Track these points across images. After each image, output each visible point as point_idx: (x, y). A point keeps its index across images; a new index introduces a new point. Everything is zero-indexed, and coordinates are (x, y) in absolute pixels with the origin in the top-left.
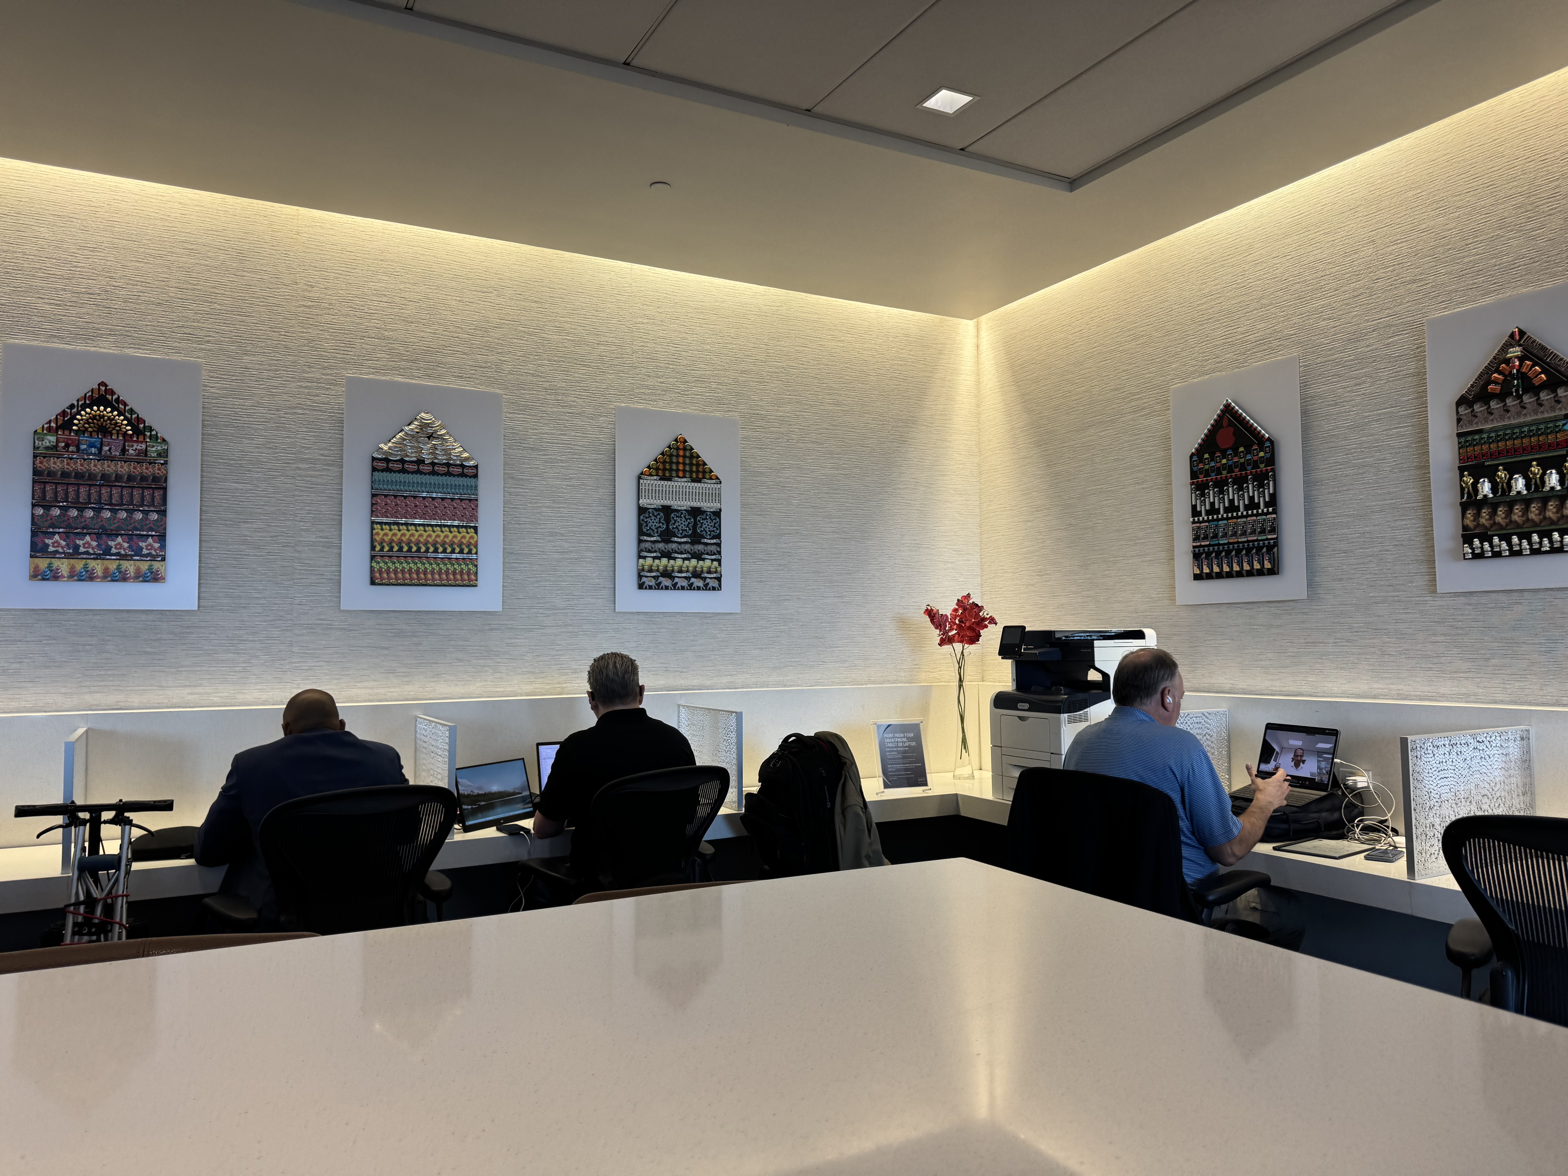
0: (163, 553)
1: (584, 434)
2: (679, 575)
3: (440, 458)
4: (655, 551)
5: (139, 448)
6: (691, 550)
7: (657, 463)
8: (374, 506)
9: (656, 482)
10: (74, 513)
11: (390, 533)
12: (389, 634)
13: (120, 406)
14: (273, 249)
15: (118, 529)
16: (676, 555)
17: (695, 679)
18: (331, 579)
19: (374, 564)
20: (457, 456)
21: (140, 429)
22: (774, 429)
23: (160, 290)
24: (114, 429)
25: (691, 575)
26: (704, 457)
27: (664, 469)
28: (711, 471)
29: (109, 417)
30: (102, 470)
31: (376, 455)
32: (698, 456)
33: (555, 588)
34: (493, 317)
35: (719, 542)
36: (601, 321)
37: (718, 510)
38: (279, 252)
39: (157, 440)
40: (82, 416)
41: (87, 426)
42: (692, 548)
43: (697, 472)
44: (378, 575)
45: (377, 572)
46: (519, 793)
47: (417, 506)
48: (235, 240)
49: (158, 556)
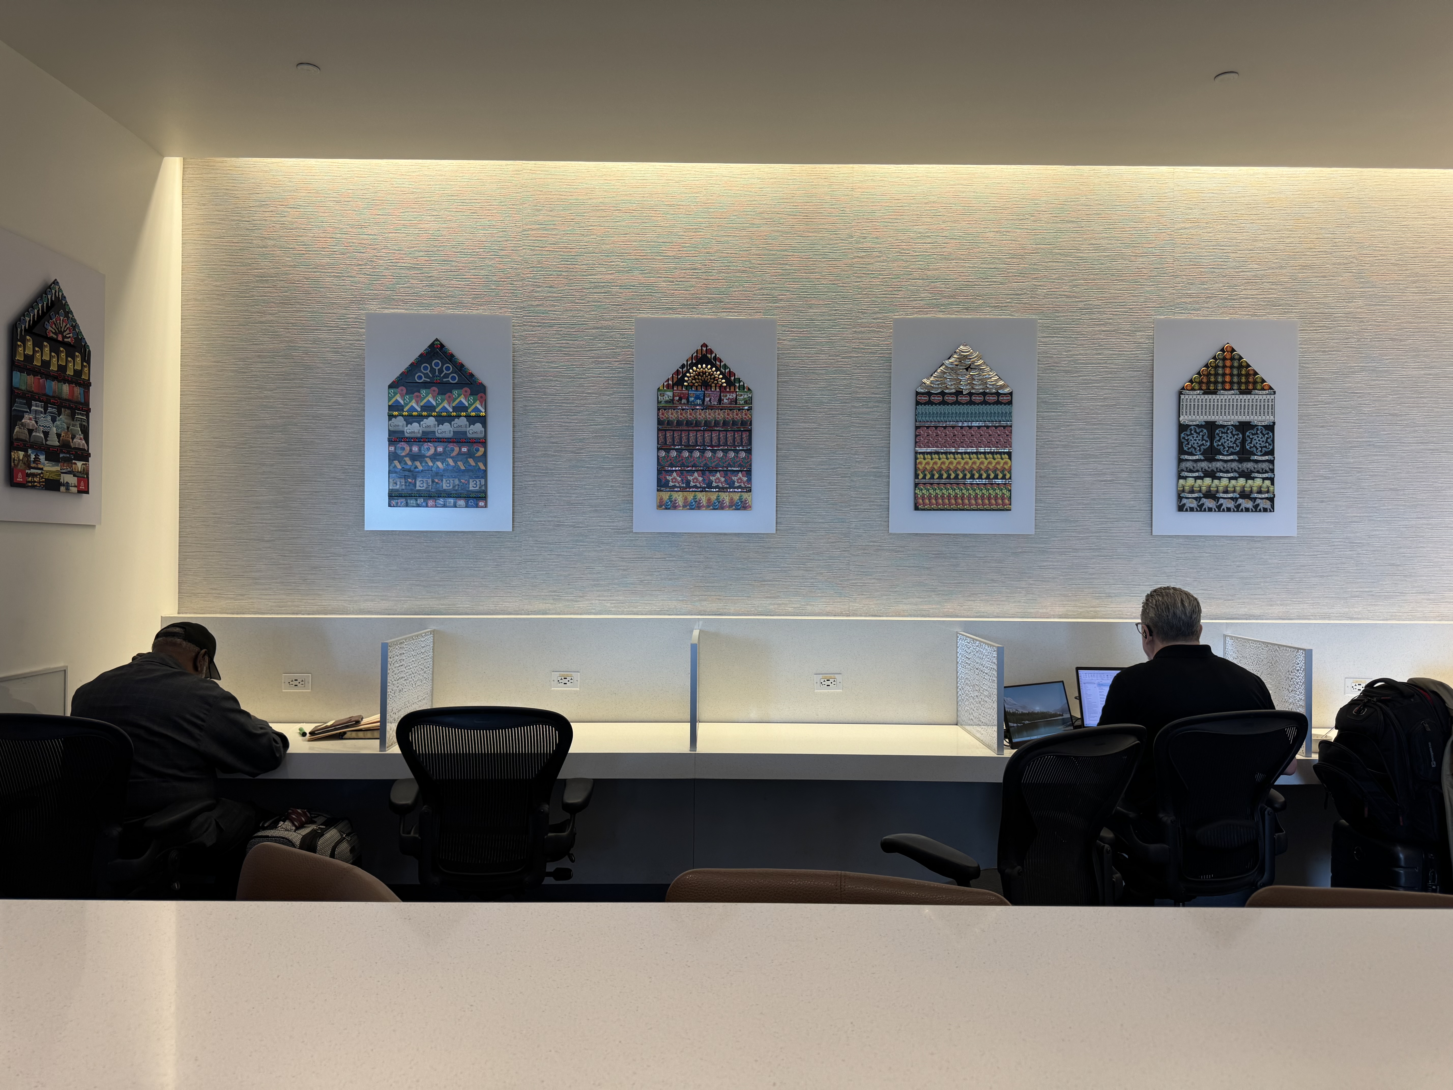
0: (750, 486)
1: (1120, 351)
2: (1225, 496)
3: (977, 387)
4: (1198, 471)
5: (731, 397)
6: (1239, 468)
7: (1201, 376)
8: (918, 438)
9: (1199, 397)
10: (686, 454)
11: (932, 462)
12: (930, 555)
13: (717, 363)
14: (832, 208)
15: (717, 466)
16: (1221, 474)
17: (1241, 607)
18: (881, 505)
19: (917, 491)
20: (993, 385)
21: (732, 381)
22: (1341, 328)
23: (744, 259)
24: (713, 383)
25: (1238, 496)
26: (1255, 366)
27: (1209, 382)
28: (1263, 381)
29: (709, 373)
30: (705, 418)
31: (920, 390)
32: (1248, 366)
33: (1088, 511)
34: (1029, 243)
35: (1272, 459)
36: (1139, 232)
37: (1272, 424)
38: (837, 210)
39: (744, 390)
40: (690, 373)
41: (694, 381)
42: (1240, 467)
43: (1247, 383)
44: (921, 501)
45: (920, 498)
46: (1060, 715)
47: (955, 435)
48: (802, 204)
49: (746, 487)
